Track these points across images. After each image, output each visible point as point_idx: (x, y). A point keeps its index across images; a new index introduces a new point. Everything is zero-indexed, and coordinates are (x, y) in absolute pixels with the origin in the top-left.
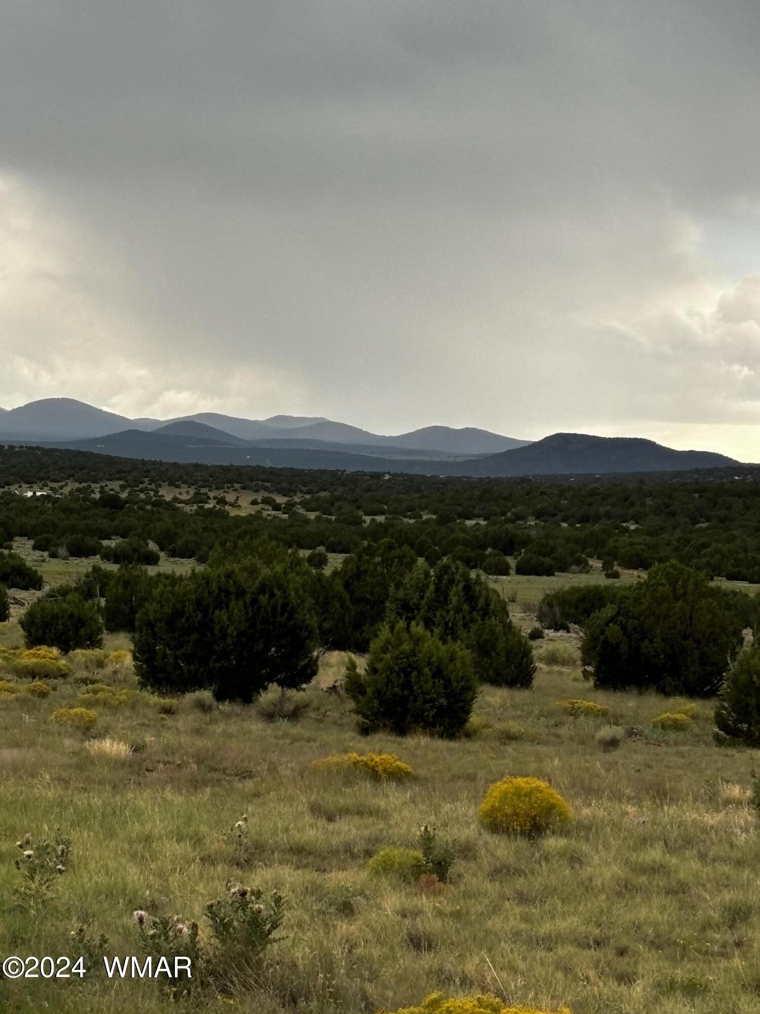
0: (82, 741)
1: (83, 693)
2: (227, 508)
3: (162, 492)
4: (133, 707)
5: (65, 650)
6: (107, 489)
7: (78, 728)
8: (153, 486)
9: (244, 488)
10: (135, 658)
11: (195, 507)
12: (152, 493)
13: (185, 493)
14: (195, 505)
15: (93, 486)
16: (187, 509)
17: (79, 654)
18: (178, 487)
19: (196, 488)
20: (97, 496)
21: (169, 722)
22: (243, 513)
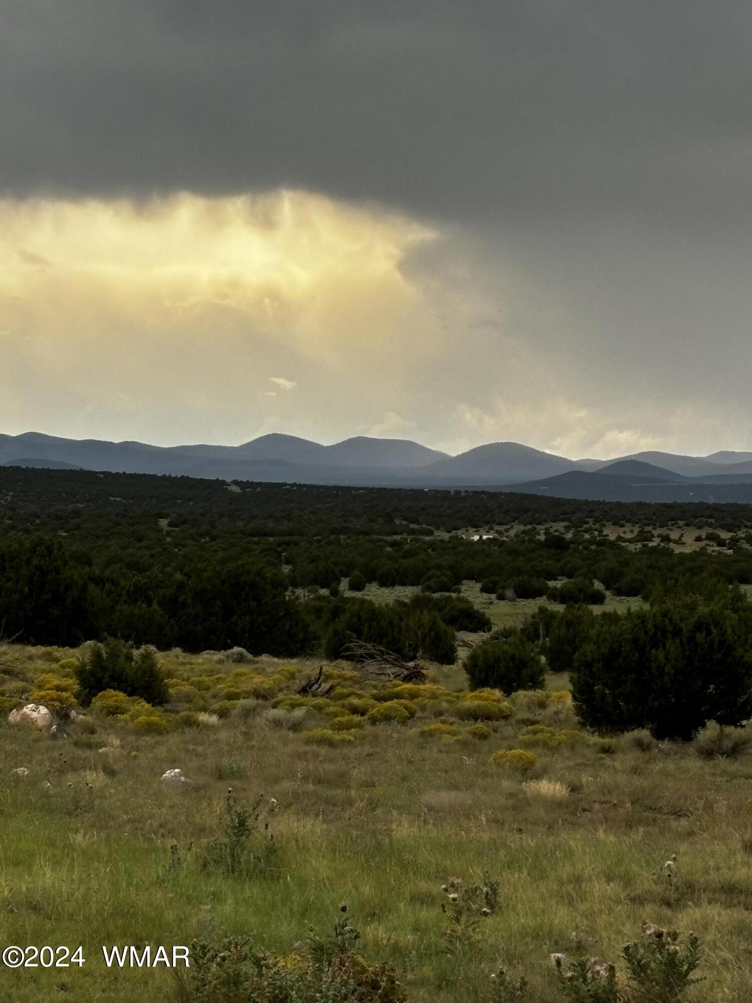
0: (521, 782)
1: (524, 735)
2: (672, 545)
3: (606, 532)
4: (573, 748)
5: (508, 692)
6: (552, 531)
7: (516, 769)
8: (597, 526)
9: (688, 525)
10: (575, 698)
11: (639, 546)
12: (596, 533)
13: (629, 532)
14: (640, 544)
15: (538, 527)
16: (632, 547)
17: (522, 695)
18: (622, 526)
19: (640, 527)
20: (542, 538)
21: (608, 761)
22: (687, 550)
